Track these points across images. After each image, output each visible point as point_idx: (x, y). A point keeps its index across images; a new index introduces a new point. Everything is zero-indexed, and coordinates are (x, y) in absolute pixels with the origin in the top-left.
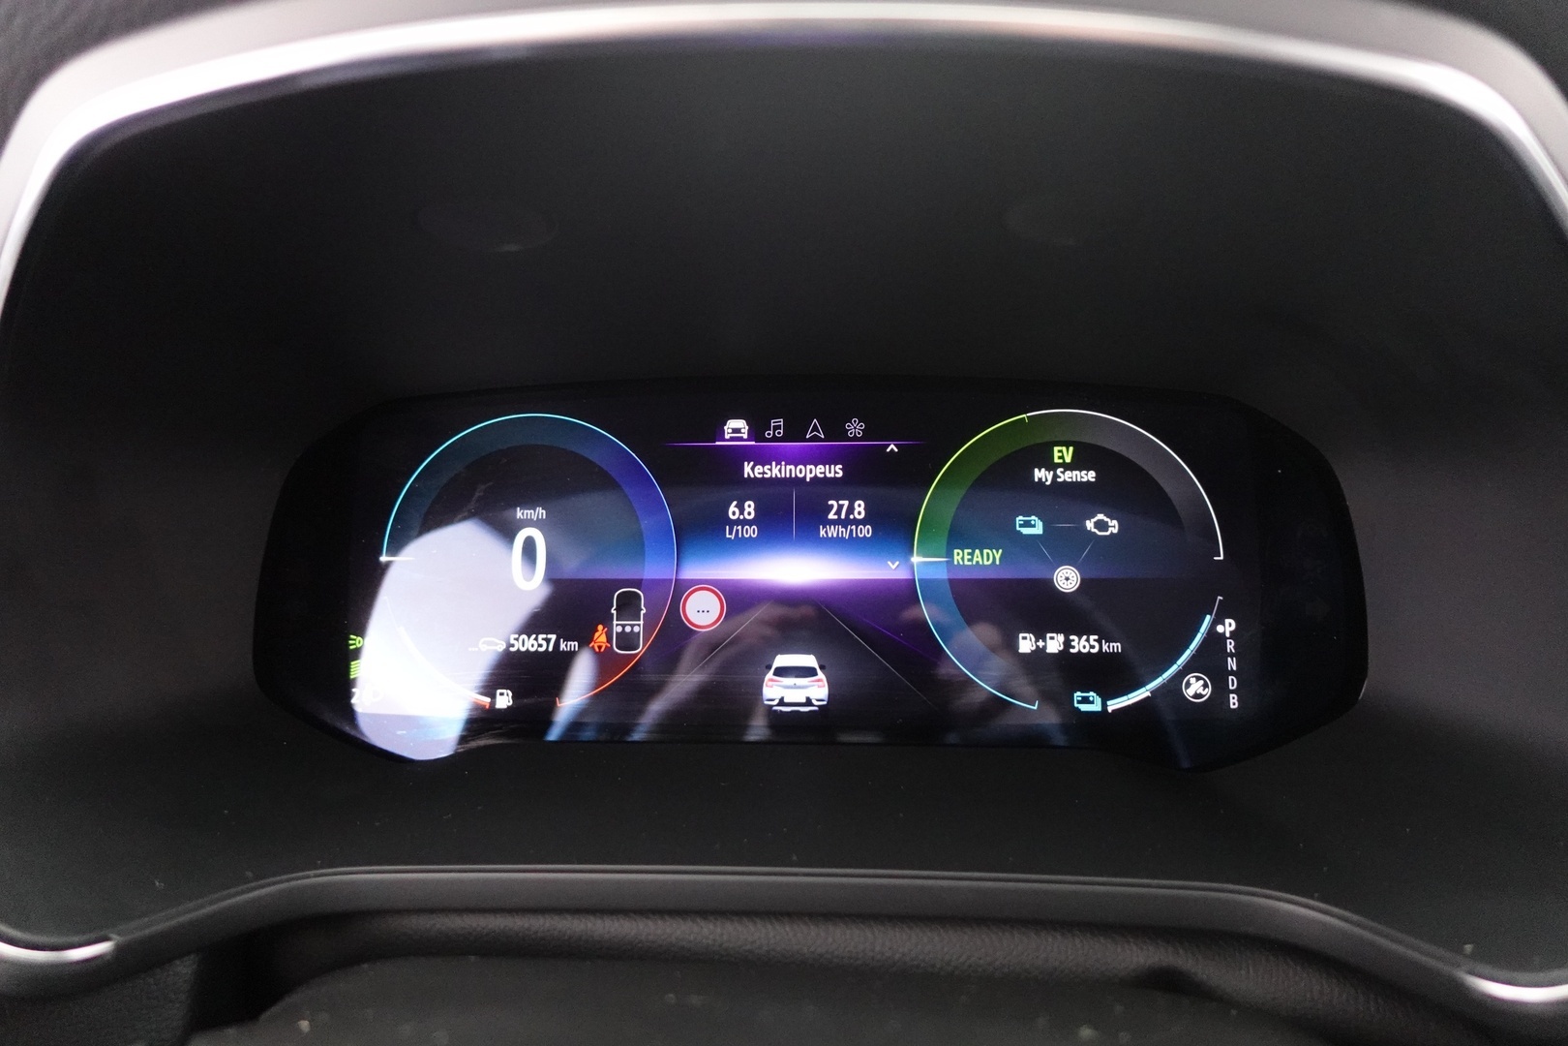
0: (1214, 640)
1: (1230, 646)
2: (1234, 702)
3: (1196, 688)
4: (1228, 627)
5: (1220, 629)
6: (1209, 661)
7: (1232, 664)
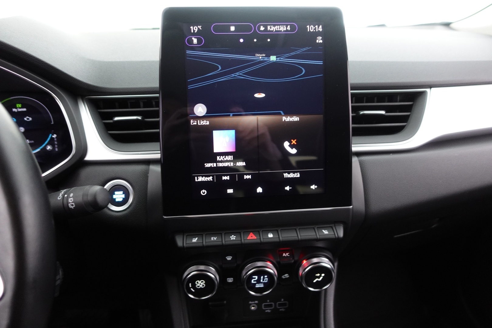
0: (52, 139)
1: (55, 139)
2: (57, 149)
3: (49, 148)
4: (55, 136)
5: (53, 136)
6: (51, 143)
7: (56, 143)
